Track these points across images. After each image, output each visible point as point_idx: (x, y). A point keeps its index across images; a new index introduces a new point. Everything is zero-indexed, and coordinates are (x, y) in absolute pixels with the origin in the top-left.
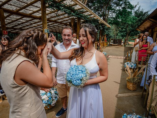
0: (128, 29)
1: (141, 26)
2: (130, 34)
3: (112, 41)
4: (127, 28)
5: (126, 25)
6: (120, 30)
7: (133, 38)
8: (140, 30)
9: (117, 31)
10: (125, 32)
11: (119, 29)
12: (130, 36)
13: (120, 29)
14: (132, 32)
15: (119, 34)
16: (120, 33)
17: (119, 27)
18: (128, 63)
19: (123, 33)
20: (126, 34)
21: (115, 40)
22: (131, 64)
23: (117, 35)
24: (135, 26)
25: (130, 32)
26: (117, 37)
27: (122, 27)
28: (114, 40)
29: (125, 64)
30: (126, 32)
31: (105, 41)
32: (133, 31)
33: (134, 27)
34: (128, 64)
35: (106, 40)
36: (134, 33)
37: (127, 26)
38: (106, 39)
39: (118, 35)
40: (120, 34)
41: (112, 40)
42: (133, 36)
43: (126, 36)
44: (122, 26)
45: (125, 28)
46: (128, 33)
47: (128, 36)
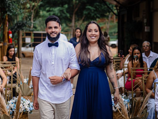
3: (28, 40)
10: (66, 6)
12: (84, 21)
15: (41, 13)
16: (47, 9)
19: (58, 8)
20: (70, 10)
21: (40, 35)
23: (37, 15)
26: (37, 22)
28: (35, 35)
30: (69, 4)
31: (7, 40)
35: (11, 35)
36: (96, 10)
38: (9, 33)
39: (40, 16)
40: (48, 11)
41: (28, 34)
43: (70, 21)
46: (76, 10)
47: (77, 19)
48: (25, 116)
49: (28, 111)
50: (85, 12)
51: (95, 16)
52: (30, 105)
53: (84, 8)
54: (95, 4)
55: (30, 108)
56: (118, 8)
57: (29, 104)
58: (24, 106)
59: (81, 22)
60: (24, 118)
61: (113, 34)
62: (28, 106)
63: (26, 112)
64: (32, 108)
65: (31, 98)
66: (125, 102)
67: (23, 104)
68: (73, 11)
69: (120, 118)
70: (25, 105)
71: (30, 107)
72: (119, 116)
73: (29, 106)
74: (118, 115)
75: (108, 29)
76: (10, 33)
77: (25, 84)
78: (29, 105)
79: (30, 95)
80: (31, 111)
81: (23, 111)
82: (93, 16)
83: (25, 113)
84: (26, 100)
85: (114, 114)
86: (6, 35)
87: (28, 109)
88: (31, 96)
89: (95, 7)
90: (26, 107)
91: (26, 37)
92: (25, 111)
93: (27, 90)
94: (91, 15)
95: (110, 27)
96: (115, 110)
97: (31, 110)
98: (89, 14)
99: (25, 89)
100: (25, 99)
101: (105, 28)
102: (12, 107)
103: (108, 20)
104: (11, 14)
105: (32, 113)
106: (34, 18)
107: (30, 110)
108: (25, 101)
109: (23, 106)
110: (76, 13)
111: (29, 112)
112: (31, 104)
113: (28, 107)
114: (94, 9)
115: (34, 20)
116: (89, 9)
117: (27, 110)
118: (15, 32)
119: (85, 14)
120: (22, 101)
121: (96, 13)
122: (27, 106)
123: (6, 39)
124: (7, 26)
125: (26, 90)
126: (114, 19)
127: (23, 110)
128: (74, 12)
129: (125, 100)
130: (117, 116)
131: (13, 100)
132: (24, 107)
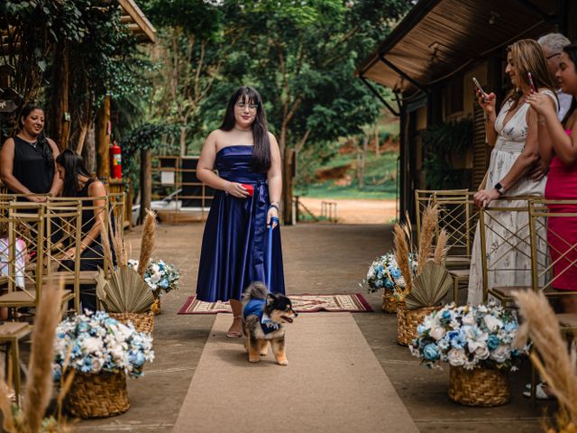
0: (280, 77)
1: (407, 37)
2: (303, 123)
3: (168, 178)
4: (271, 66)
5: (265, 42)
6: (216, 82)
7: (326, 160)
8: (394, 80)
9: (189, 92)
11: (204, 73)
13: (215, 74)
14: (318, 108)
17: (212, 61)
18: (454, 315)
22: (480, 322)
24: (340, 55)
25: (307, 107)
27: (234, 56)
29: (421, 329)
30: (273, 102)
31: (107, 170)
32: (325, 94)
33: (331, 67)
34: (454, 323)
35: (118, 158)
37: (277, 55)
38: (112, 152)
41: (168, 163)
42: (331, 136)
44: (236, 48)
45: (260, 73)
46: (289, 117)
47: (292, 138)
48: (114, 388)
49: (124, 368)
50: (311, 121)
51: (335, 131)
52: (132, 342)
53: (309, 112)
54: (335, 102)
55: (131, 354)
56: (400, 96)
57: (131, 338)
58: (109, 345)
59: (300, 146)
60: (108, 393)
61: (374, 181)
62: (126, 346)
63: (117, 371)
64: (140, 357)
65: (149, 320)
66: (509, 333)
67: (104, 338)
68: (282, 120)
69: (486, 394)
70: (113, 342)
71: (134, 352)
72: (482, 386)
73: (130, 348)
74: (477, 383)
75: (361, 169)
76: (117, 153)
77: (127, 271)
78: (128, 341)
79: (146, 310)
80: (138, 368)
81: (105, 366)
82: (331, 131)
83: (113, 373)
84: (120, 325)
85: (463, 381)
86: (106, 156)
87: (125, 361)
88: (152, 313)
89: (337, 110)
90: (118, 351)
91: (162, 169)
92: (112, 368)
93: (134, 291)
94: (325, 127)
95: (366, 164)
96: (468, 363)
97: (137, 362)
98: (320, 125)
99: (127, 286)
100: (114, 320)
101: (354, 167)
102: (61, 353)
103: (362, 148)
104: (117, 96)
105: (142, 374)
106: (186, 138)
107: (131, 362)
108: (113, 327)
109: (105, 345)
110: (290, 125)
111: (126, 371)
112: (136, 338)
113: (124, 349)
114: (335, 113)
115: (188, 141)
116: (321, 113)
117: (121, 365)
118: (132, 153)
119: (312, 126)
120: (103, 326)
121: (337, 122)
122: (120, 348)
123: (104, 167)
124: (107, 134)
125: (131, 291)
126: (375, 148)
127: (102, 361)
128: (284, 123)
129: (504, 322)
130: (474, 387)
131: (69, 324)
132: (109, 350)
